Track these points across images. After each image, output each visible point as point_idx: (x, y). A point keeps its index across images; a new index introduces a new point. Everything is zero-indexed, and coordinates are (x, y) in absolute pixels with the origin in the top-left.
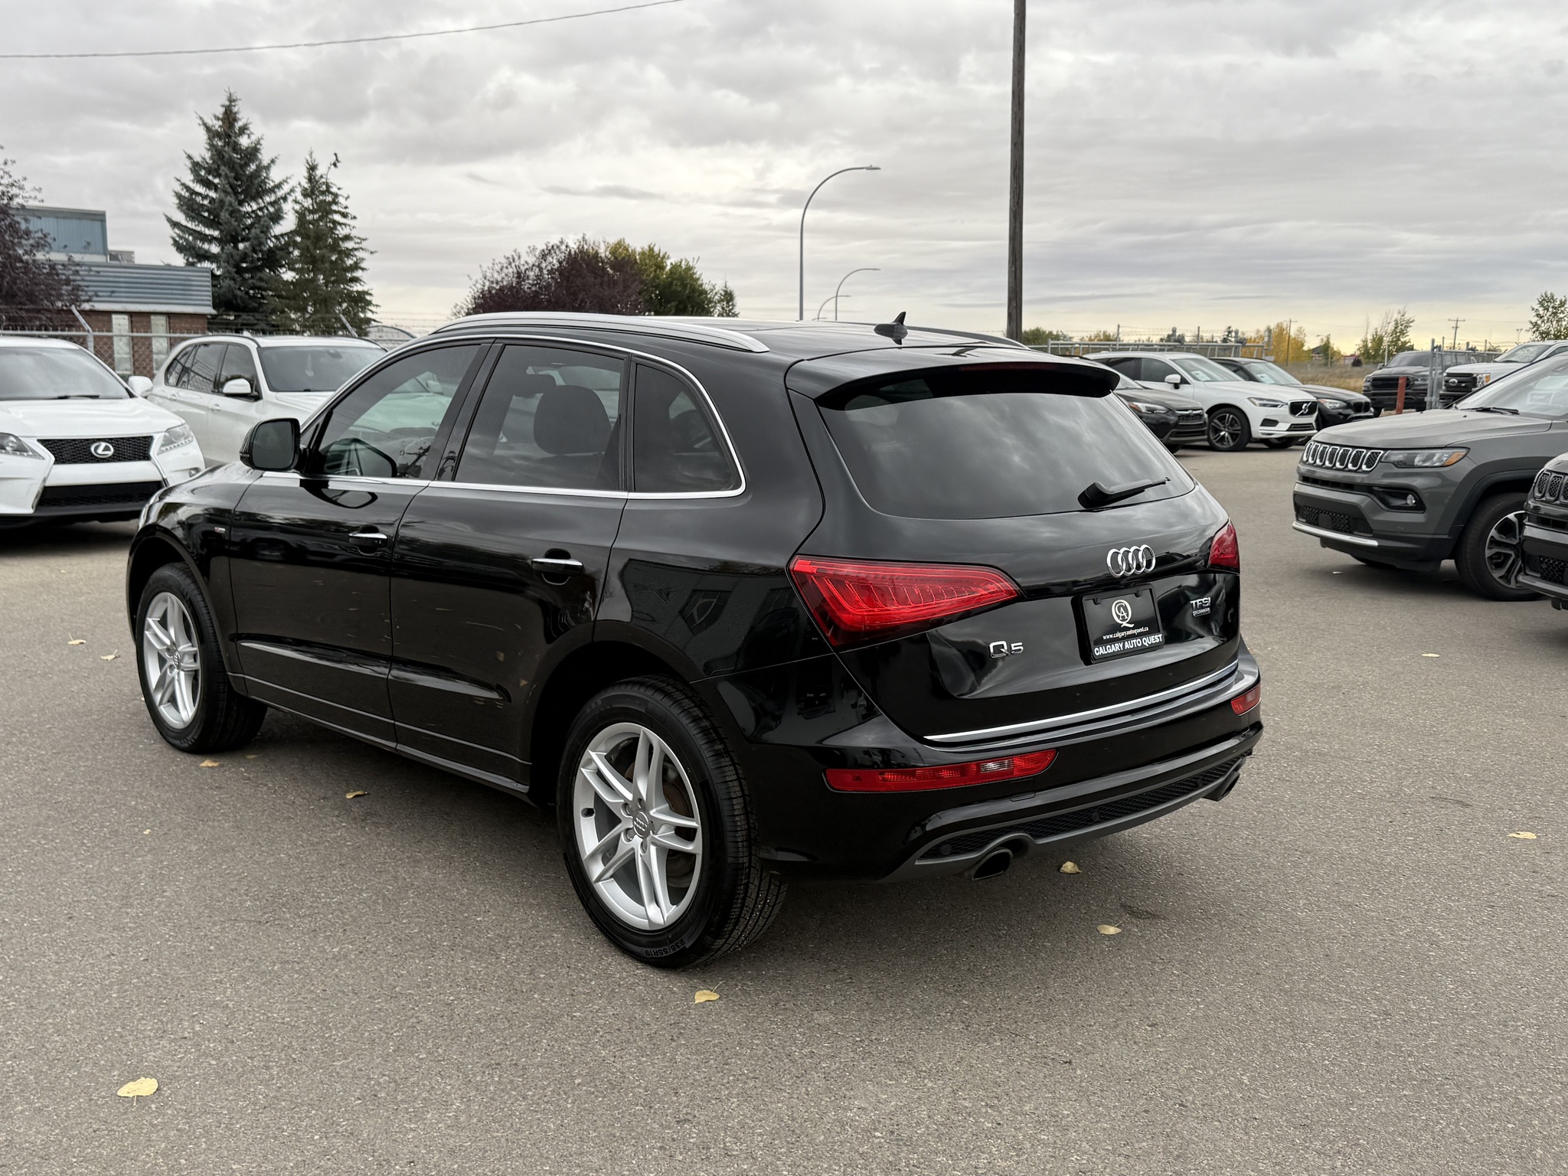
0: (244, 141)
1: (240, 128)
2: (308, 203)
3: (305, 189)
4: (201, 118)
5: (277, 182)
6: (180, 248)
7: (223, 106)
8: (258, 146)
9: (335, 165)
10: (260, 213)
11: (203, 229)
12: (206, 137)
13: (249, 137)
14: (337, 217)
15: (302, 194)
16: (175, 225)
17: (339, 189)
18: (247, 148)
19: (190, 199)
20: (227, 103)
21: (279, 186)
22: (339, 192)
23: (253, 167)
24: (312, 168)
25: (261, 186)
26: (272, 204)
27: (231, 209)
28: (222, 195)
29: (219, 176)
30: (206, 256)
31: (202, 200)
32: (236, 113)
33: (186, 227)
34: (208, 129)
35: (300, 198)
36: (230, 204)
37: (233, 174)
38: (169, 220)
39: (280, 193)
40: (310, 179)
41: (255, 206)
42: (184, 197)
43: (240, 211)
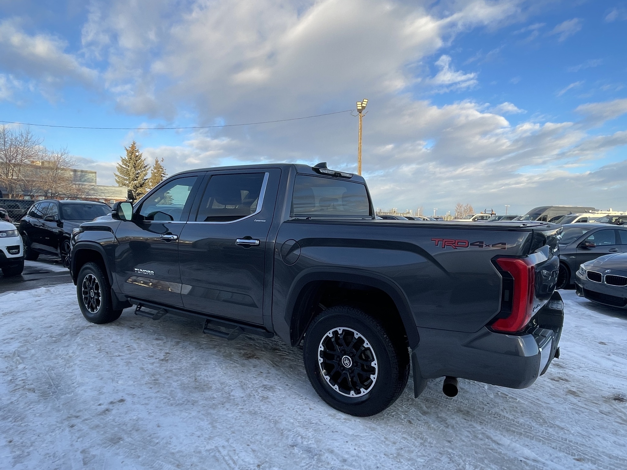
0: (137, 154)
1: (136, 150)
2: (155, 171)
3: (154, 167)
4: (125, 148)
5: (146, 165)
6: (118, 182)
7: (132, 144)
8: (141, 156)
9: (162, 161)
11: (125, 177)
12: (127, 153)
13: (139, 153)
14: (162, 175)
16: (117, 176)
18: (138, 156)
19: (121, 169)
21: (146, 166)
23: (140, 161)
24: (157, 162)
25: (141, 166)
26: (145, 171)
29: (130, 163)
30: (124, 185)
31: (125, 169)
32: (135, 146)
33: (120, 176)
34: (127, 150)
38: (115, 174)
39: (147, 168)
40: (156, 164)
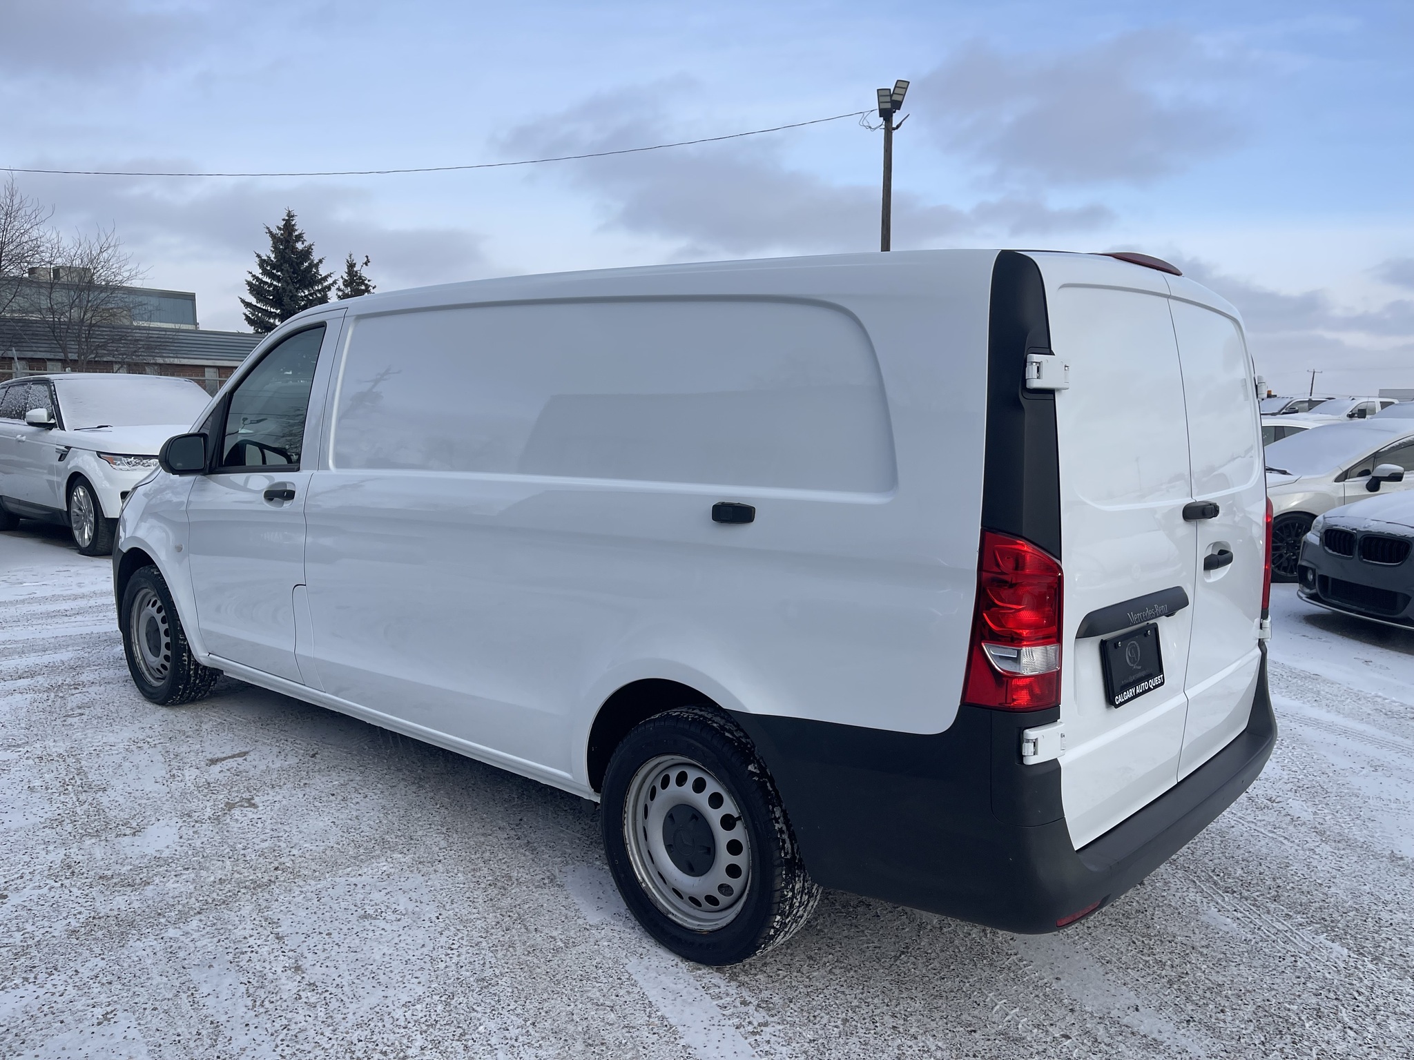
0: (299, 246)
1: (296, 236)
2: (348, 291)
3: (346, 281)
4: (268, 228)
5: (323, 276)
6: (251, 321)
7: (284, 220)
8: (310, 250)
9: (366, 264)
10: (311, 298)
11: (269, 308)
12: (272, 242)
13: (303, 243)
15: (344, 285)
16: (248, 305)
17: (369, 281)
18: (302, 250)
19: (259, 286)
20: (287, 218)
22: (369, 283)
23: (306, 264)
24: (351, 266)
25: (312, 279)
27: (291, 294)
28: (284, 284)
29: (282, 271)
31: (269, 286)
32: (294, 225)
33: (255, 306)
34: (273, 236)
35: (342, 287)
36: (290, 291)
37: (292, 270)
38: (243, 301)
39: (326, 284)
40: (350, 274)
41: (307, 293)
42: (255, 285)
43: (296, 296)
